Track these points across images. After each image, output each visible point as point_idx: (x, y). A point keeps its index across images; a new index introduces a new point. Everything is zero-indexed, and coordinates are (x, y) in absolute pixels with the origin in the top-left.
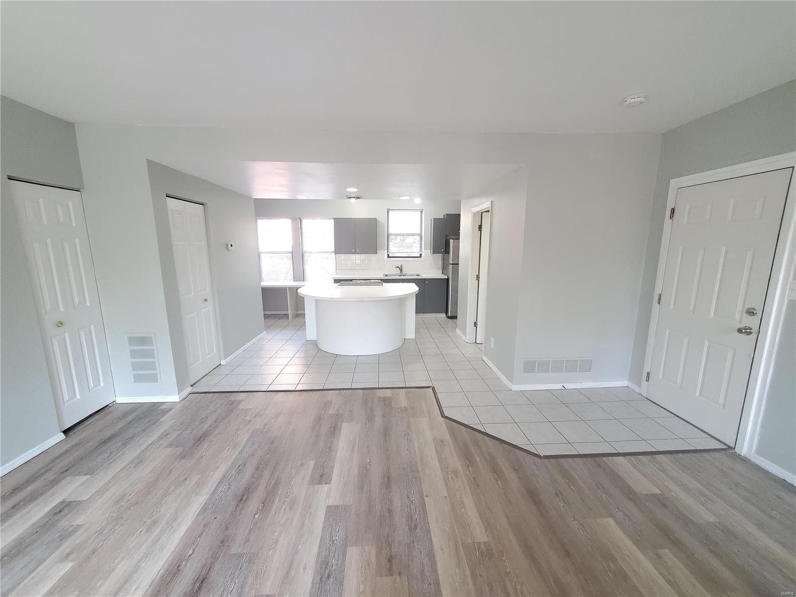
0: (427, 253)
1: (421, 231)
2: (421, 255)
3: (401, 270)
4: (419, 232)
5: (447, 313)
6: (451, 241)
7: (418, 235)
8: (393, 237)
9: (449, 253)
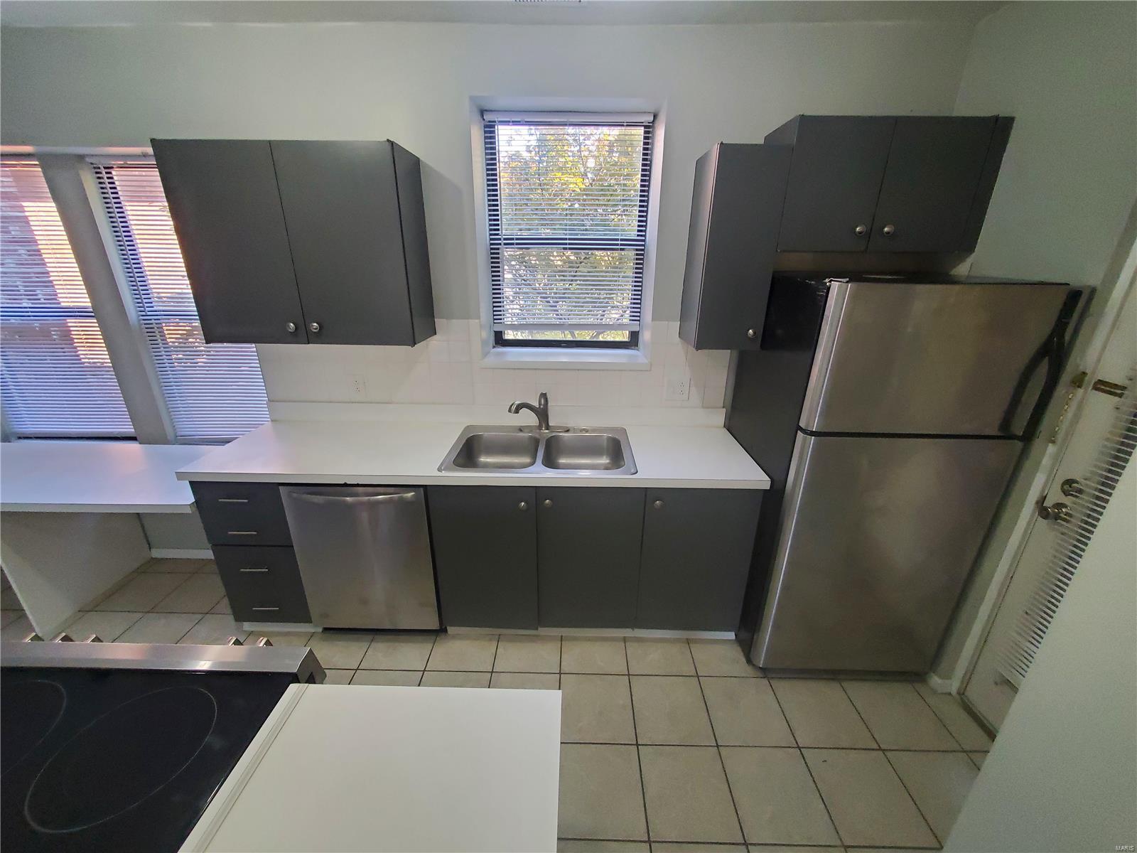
1: (639, 231)
2: (635, 336)
3: (542, 414)
7: (627, 244)
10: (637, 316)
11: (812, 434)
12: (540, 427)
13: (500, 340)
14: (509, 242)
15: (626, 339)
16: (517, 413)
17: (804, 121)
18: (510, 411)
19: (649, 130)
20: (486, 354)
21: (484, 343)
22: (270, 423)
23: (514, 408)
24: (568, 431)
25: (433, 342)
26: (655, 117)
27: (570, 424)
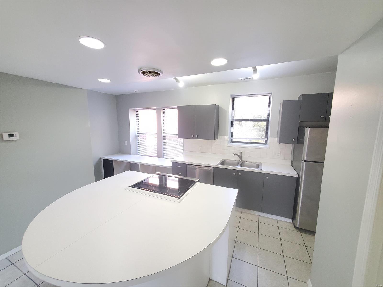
0: (274, 140)
1: (268, 117)
2: (266, 141)
3: (241, 157)
4: (266, 118)
5: (294, 217)
6: (308, 131)
7: (264, 120)
8: (237, 122)
9: (302, 143)
10: (267, 137)
11: (305, 161)
12: (240, 160)
13: (232, 141)
14: (236, 120)
15: (264, 142)
16: (235, 155)
17: (303, 95)
18: (233, 155)
19: (270, 96)
20: (228, 144)
21: (228, 142)
22: (183, 155)
23: (234, 154)
24: (246, 162)
25: (218, 140)
26: (271, 94)
27: (248, 160)
